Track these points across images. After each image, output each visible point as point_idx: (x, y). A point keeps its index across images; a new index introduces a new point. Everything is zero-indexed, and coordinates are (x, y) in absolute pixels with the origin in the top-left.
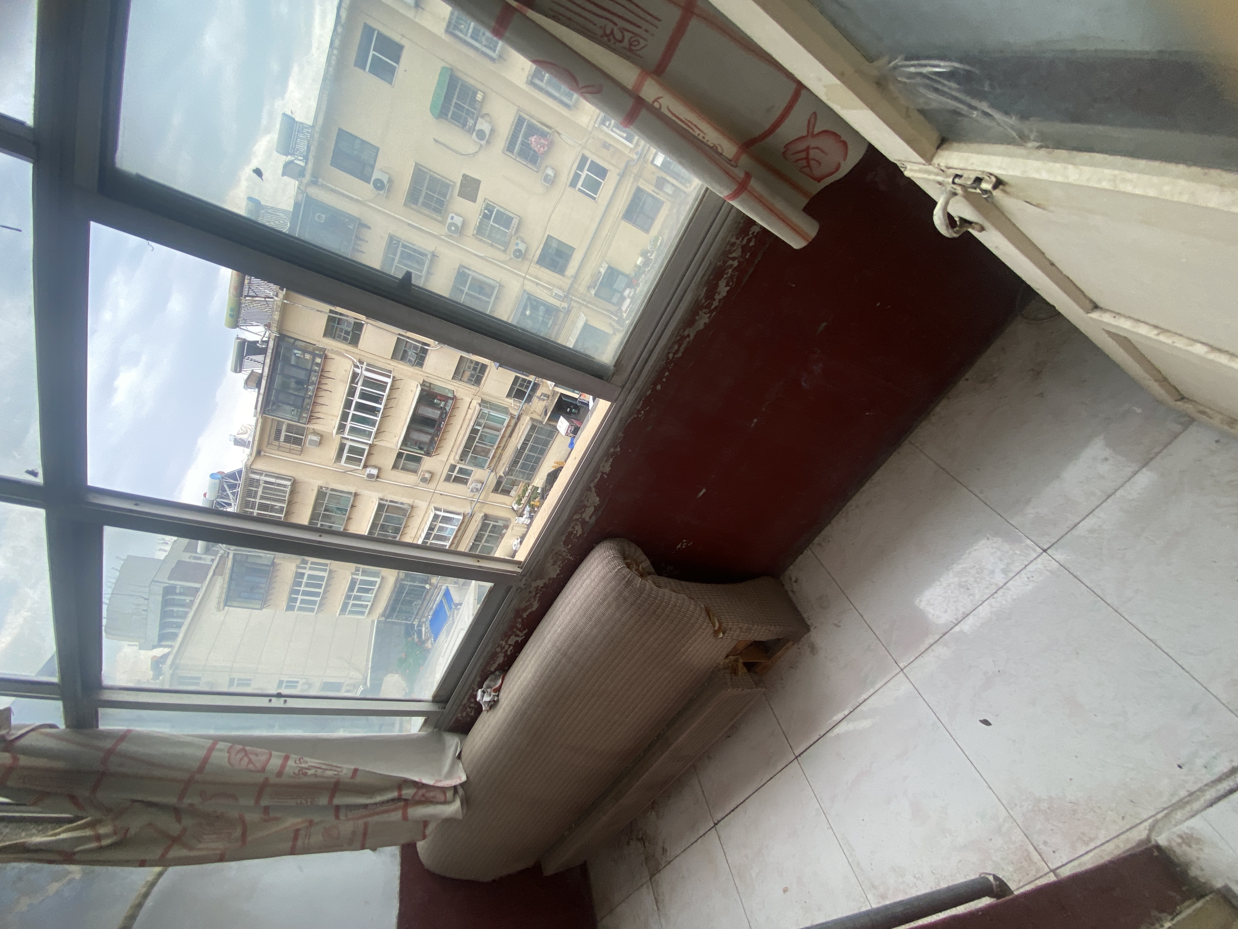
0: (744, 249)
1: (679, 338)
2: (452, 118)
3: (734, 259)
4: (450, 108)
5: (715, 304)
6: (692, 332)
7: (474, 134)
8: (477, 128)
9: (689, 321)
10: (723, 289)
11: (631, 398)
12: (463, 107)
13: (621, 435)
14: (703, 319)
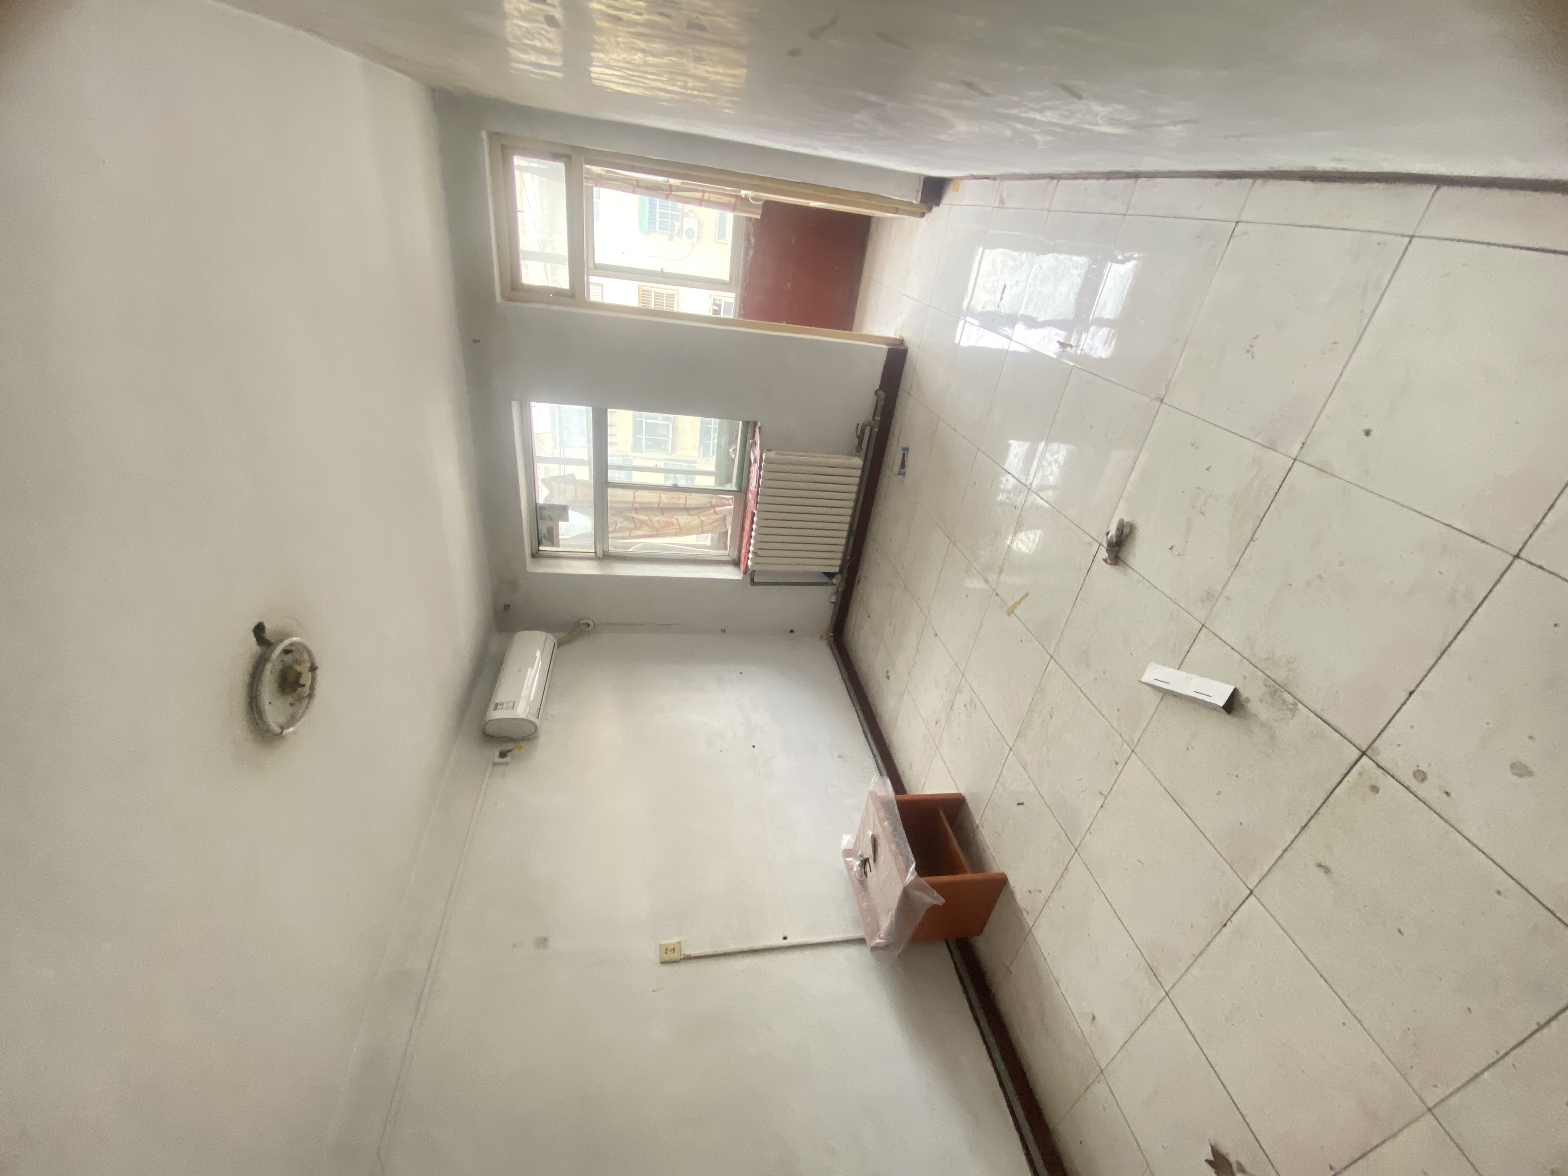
0: (753, 224)
1: (745, 261)
2: (660, 228)
3: (751, 229)
4: (655, 220)
5: (752, 245)
6: (749, 257)
7: (684, 234)
8: (685, 229)
9: (746, 254)
10: (753, 240)
11: (739, 288)
12: (668, 214)
13: (742, 305)
14: (751, 252)
